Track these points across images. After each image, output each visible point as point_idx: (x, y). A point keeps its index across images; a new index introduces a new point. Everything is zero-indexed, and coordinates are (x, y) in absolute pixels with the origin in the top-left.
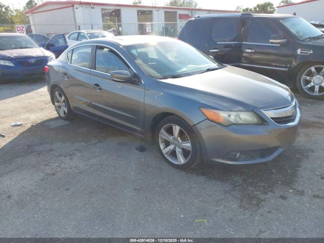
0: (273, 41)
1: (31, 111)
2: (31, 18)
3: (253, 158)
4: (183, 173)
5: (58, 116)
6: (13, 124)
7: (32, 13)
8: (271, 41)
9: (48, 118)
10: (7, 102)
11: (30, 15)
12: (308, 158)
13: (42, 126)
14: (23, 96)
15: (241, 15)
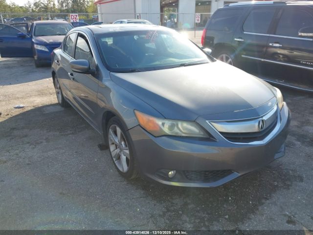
0: (303, 34)
1: (42, 94)
2: (99, 8)
3: (190, 180)
4: (125, 183)
5: (57, 102)
6: (16, 106)
7: (100, 4)
8: (300, 34)
9: (50, 103)
10: (30, 84)
11: (98, 5)
12: (289, 189)
13: (39, 111)
14: (47, 79)
15: (272, 3)
